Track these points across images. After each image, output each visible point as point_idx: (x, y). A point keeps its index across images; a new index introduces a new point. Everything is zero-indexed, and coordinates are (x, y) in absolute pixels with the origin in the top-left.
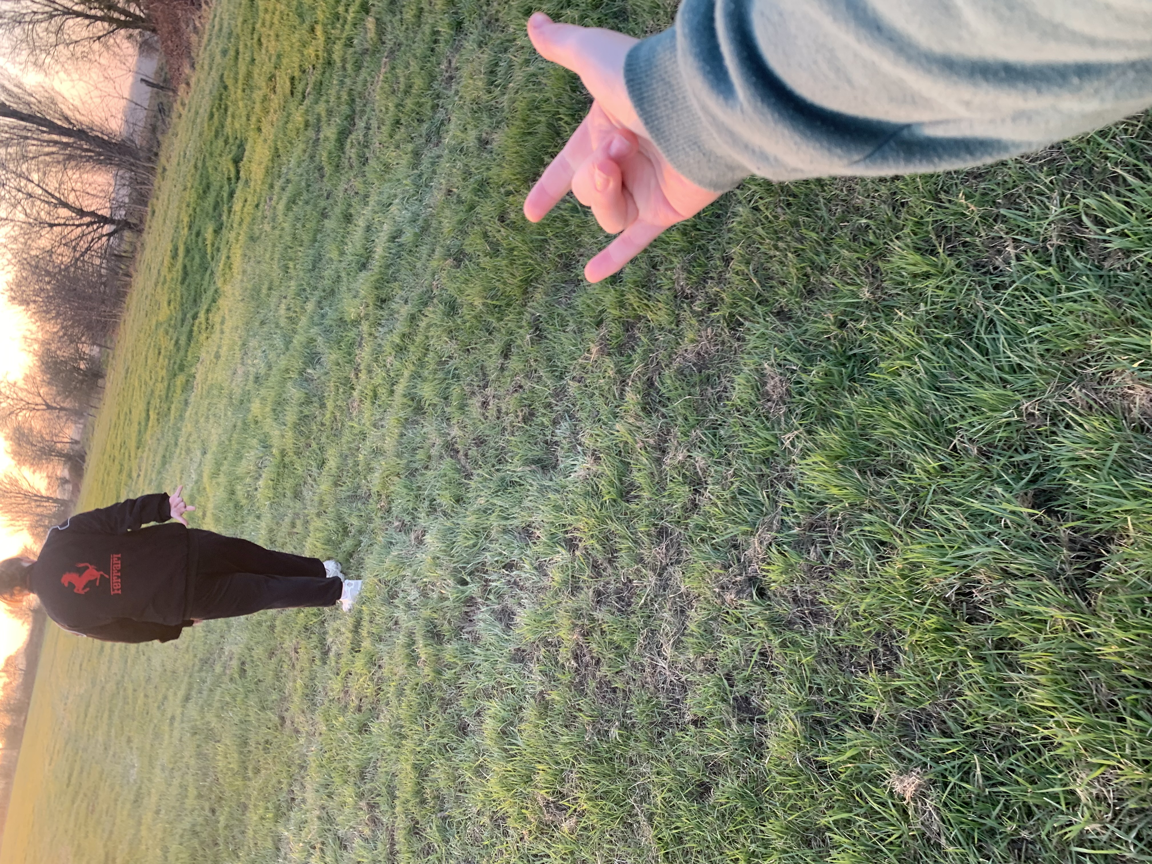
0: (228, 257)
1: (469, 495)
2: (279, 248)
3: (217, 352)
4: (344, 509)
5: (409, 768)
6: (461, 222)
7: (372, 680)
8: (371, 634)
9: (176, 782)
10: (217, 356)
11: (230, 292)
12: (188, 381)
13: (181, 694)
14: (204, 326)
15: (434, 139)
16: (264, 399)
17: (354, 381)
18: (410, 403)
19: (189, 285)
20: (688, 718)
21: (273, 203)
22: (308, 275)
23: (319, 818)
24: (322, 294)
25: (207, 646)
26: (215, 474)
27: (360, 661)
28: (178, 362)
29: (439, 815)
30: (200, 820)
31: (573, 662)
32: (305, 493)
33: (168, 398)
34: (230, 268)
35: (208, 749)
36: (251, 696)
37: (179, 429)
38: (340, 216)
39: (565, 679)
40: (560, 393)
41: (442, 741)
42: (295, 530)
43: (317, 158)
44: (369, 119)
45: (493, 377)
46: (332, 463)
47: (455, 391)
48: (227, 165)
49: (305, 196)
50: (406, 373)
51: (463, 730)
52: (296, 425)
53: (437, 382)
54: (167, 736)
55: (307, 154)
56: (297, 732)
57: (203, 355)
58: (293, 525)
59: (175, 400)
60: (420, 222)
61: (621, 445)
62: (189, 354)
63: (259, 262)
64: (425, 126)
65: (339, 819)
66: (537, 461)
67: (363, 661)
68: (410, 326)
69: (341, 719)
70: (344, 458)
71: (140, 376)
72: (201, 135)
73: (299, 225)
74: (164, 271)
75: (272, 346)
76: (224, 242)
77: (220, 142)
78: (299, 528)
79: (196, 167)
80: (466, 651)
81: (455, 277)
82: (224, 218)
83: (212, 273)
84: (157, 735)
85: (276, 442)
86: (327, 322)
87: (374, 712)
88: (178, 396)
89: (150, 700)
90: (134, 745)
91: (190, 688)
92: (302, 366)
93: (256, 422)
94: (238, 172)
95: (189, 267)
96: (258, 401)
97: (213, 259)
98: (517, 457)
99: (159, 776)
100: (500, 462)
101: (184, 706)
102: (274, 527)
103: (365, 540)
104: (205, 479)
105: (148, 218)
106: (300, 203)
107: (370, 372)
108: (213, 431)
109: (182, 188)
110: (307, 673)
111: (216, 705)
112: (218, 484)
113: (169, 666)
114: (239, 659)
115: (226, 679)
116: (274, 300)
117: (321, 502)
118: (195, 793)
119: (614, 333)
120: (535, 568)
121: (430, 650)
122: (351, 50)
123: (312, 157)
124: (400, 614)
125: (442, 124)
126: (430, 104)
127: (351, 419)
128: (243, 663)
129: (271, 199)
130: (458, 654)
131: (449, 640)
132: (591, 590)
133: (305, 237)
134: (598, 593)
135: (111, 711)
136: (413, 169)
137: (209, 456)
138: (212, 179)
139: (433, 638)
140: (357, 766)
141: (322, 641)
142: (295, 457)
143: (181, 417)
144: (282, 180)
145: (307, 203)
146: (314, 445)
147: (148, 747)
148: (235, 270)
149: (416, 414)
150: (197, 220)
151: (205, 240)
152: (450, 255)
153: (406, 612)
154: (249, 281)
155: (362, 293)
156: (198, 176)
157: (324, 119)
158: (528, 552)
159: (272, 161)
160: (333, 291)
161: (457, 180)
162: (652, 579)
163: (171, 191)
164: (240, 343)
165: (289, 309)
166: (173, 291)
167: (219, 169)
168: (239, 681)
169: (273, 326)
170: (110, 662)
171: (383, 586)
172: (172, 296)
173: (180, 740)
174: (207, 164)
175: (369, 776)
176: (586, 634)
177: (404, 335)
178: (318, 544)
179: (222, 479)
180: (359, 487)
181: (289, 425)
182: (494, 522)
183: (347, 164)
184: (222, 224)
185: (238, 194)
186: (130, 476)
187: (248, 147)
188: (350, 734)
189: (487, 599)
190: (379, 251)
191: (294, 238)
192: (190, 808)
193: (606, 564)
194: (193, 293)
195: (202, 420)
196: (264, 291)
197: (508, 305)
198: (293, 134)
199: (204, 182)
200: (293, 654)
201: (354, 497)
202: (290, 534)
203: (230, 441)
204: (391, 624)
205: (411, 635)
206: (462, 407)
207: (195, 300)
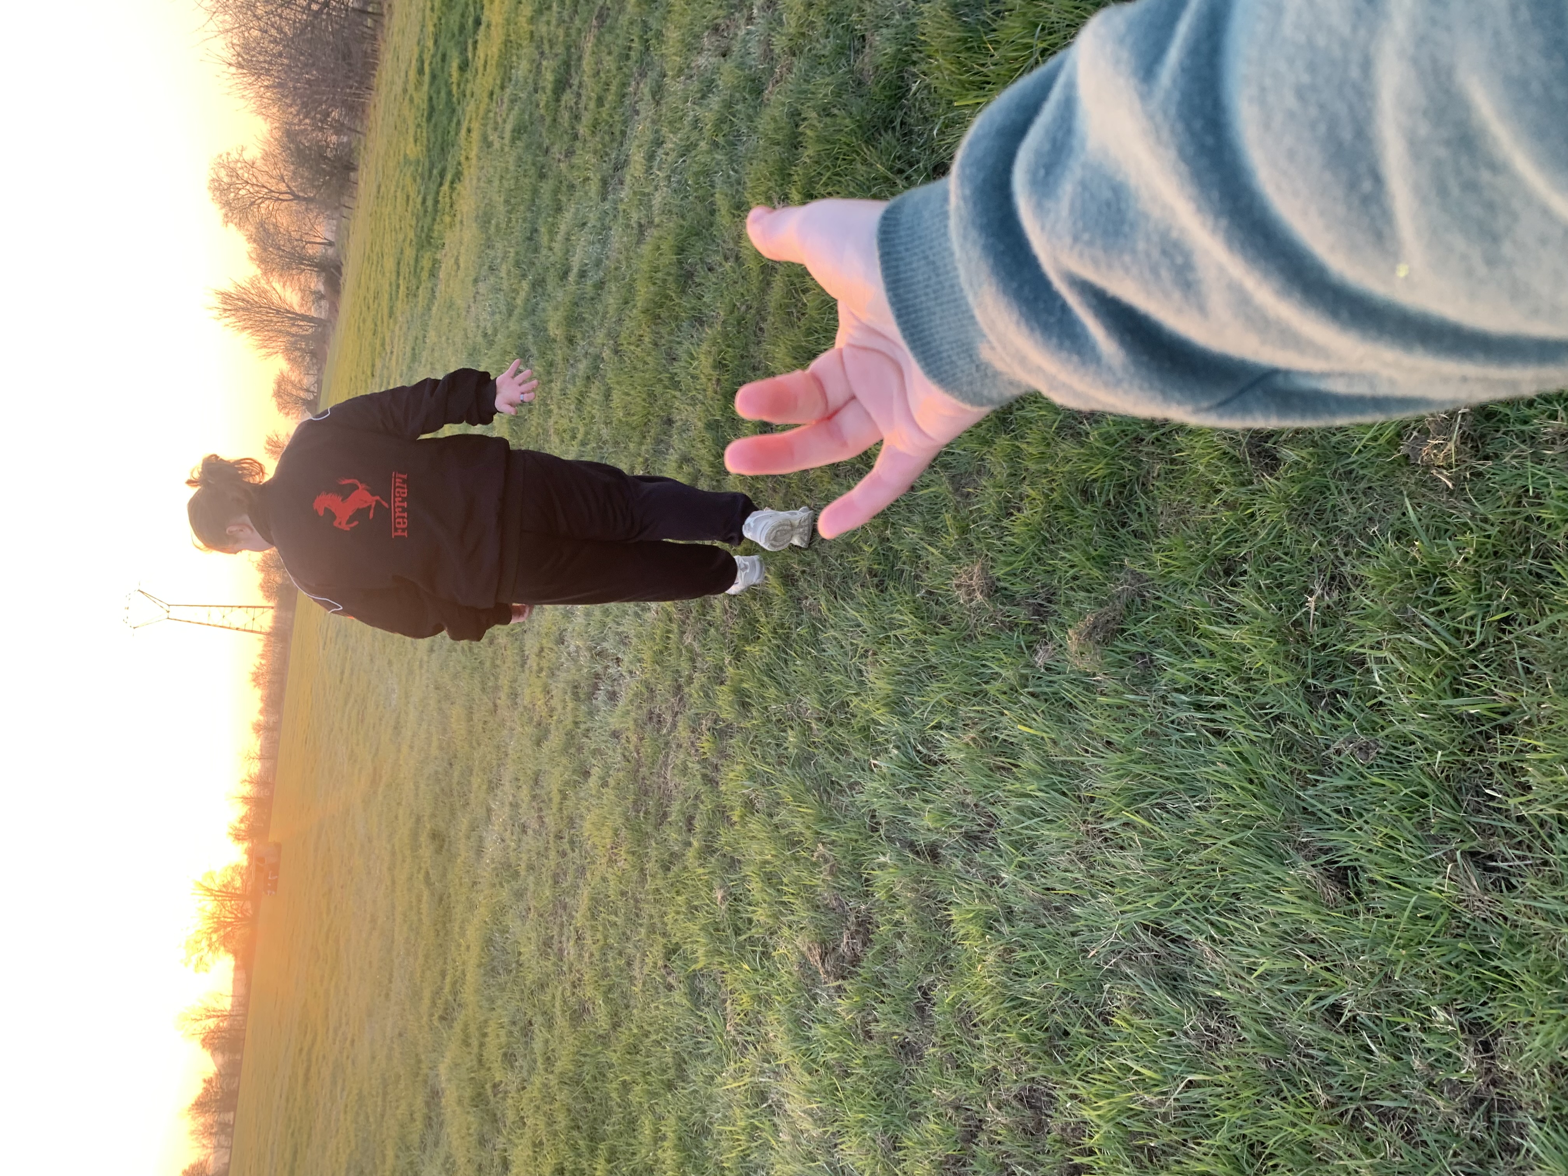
2: (505, 184)
3: (458, 257)
10: (457, 264)
12: (434, 265)
14: (448, 203)
19: (436, 126)
28: (426, 229)
33: (416, 274)
38: (554, 191)
44: (580, 83)
55: (531, 80)
59: (423, 283)
62: (435, 228)
71: (390, 212)
73: (521, 172)
82: (470, 54)
84: (411, 672)
88: (425, 279)
90: (394, 671)
144: (512, 89)
145: (529, 146)
147: (404, 679)
150: (442, 36)
151: (450, 76)
166: (420, 124)
172: (419, 133)
184: (467, 63)
185: (482, 31)
194: (440, 139)
207: (443, 149)
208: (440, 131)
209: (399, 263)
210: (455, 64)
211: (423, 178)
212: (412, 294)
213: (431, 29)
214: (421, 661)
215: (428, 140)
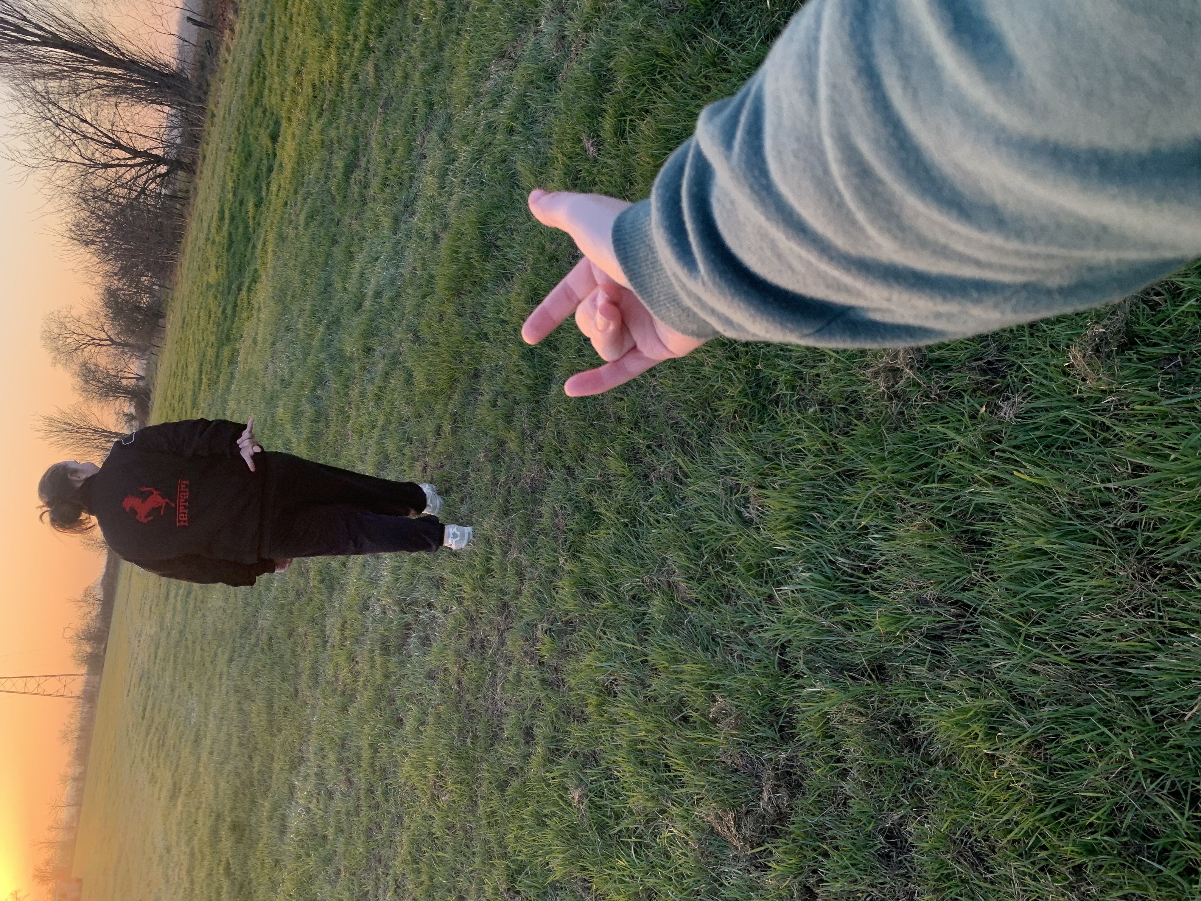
0: (265, 240)
2: (300, 260)
3: (255, 338)
7: (351, 672)
10: (255, 342)
11: (265, 281)
12: (233, 354)
13: (227, 654)
14: (245, 304)
15: (410, 210)
19: (234, 253)
21: (297, 210)
28: (225, 331)
31: (456, 686)
33: (217, 366)
34: (266, 254)
38: (345, 249)
44: (368, 161)
45: (430, 449)
48: (265, 138)
55: (322, 174)
57: (245, 336)
59: (223, 370)
62: (234, 327)
64: (404, 194)
65: (328, 777)
68: (384, 381)
69: (332, 699)
72: (242, 97)
73: (315, 245)
74: (213, 231)
75: (294, 354)
76: (263, 220)
77: (260, 112)
79: (239, 130)
80: (403, 664)
82: (264, 194)
83: (254, 247)
84: (211, 687)
87: (351, 698)
88: (225, 367)
89: (206, 654)
90: (194, 691)
91: (234, 652)
92: (314, 385)
94: (275, 150)
95: (234, 235)
97: (254, 232)
99: (212, 723)
105: (200, 162)
106: (317, 223)
121: (382, 659)
122: (356, 86)
126: (408, 174)
129: (295, 204)
130: (398, 665)
131: (394, 654)
133: (319, 258)
136: (393, 233)
138: (253, 148)
139: (384, 650)
141: (323, 631)
143: (228, 389)
144: (304, 190)
145: (322, 223)
147: (204, 695)
148: (269, 260)
150: (241, 187)
151: (247, 212)
152: (411, 331)
153: (372, 623)
154: (278, 280)
155: (356, 335)
156: (240, 141)
160: (338, 320)
163: (218, 143)
164: (270, 339)
165: (305, 325)
166: (221, 256)
167: (259, 141)
169: (294, 336)
172: (220, 262)
173: (227, 695)
174: (249, 131)
176: (462, 669)
177: (380, 387)
183: (351, 198)
184: (262, 198)
185: (274, 173)
187: (281, 131)
191: (311, 255)
192: (234, 753)
194: (238, 262)
196: (289, 297)
198: (313, 146)
199: (246, 149)
200: (304, 638)
205: (373, 643)
207: (240, 270)
208: (238, 256)
209: (201, 365)
211: (223, 295)
212: (213, 383)
213: (231, 184)
214: (221, 674)
215: (228, 265)
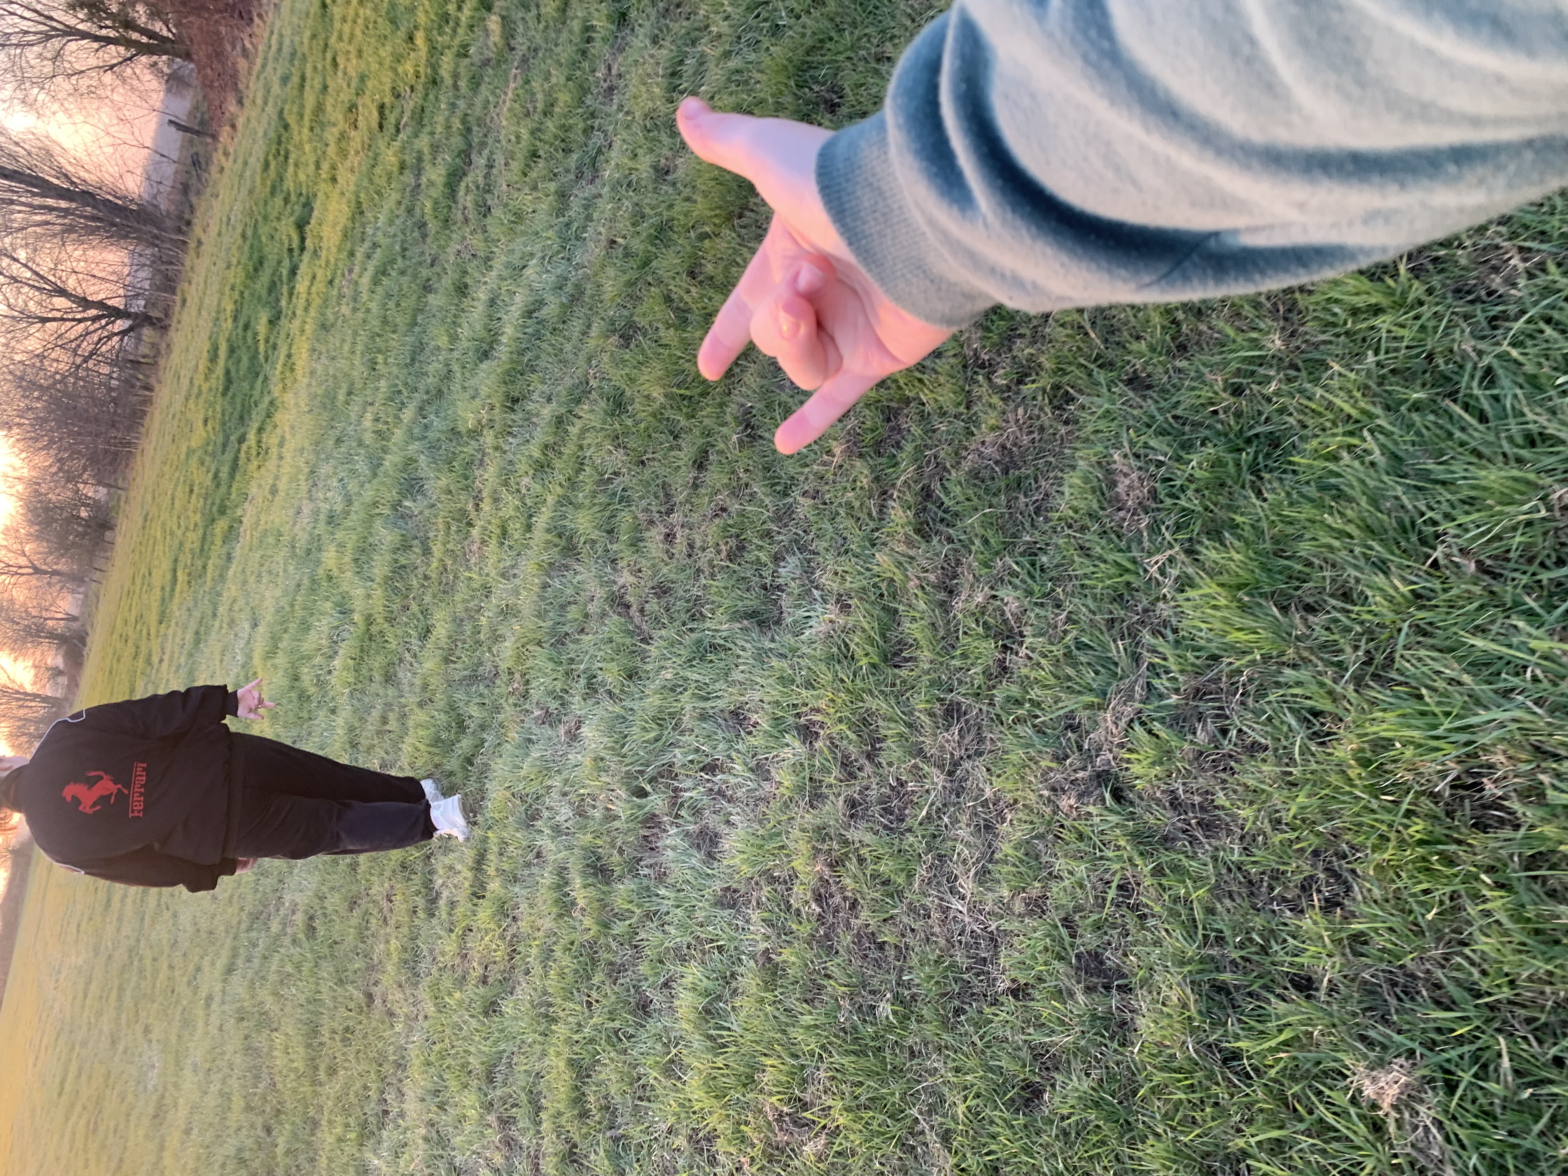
0: (289, 356)
1: (649, 667)
2: (363, 338)
3: (274, 485)
4: (459, 696)
5: (562, 1065)
6: (631, 284)
7: (502, 937)
8: (501, 872)
9: (214, 1088)
10: (274, 491)
11: (292, 402)
12: (231, 527)
13: (222, 963)
14: (254, 452)
15: (588, 174)
16: (341, 545)
17: (473, 515)
18: (557, 540)
19: (234, 397)
20: (1003, 985)
21: (354, 276)
22: (405, 371)
23: (426, 1139)
24: (425, 397)
25: (259, 896)
26: (270, 654)
27: (485, 913)
28: (218, 501)
29: (608, 1134)
30: (249, 1143)
31: (814, 906)
32: (401, 675)
33: (203, 551)
34: (292, 370)
35: (261, 1040)
36: (324, 964)
37: (219, 595)
38: (451, 288)
39: (804, 930)
40: (784, 516)
41: (611, 1025)
42: (387, 727)
43: (418, 211)
44: (492, 153)
45: (681, 498)
46: (441, 631)
47: (625, 519)
48: (287, 229)
49: (400, 263)
50: (551, 500)
51: (644, 1008)
52: (387, 579)
53: (596, 509)
54: (201, 1024)
55: (403, 207)
56: (391, 1014)
57: (254, 490)
58: (384, 720)
59: (214, 555)
60: (569, 288)
61: (884, 586)
62: (233, 489)
63: (333, 358)
64: (575, 156)
65: (457, 1141)
66: (752, 615)
67: (489, 912)
68: (555, 433)
69: (457, 995)
70: (458, 622)
71: (164, 524)
72: (251, 192)
73: (391, 304)
74: (199, 379)
75: (353, 471)
76: (283, 336)
77: (279, 201)
78: (393, 725)
79: (244, 236)
80: (647, 892)
81: (623, 361)
82: (283, 303)
83: (266, 378)
84: (187, 1023)
85: (358, 605)
86: (432, 435)
87: (507, 985)
88: (217, 549)
89: (177, 973)
90: (154, 1036)
91: (235, 955)
92: (397, 497)
93: (330, 578)
94: (303, 240)
95: (233, 373)
96: (332, 548)
97: (266, 360)
98: (721, 610)
99: (189, 1081)
100: (693, 618)
101: (225, 981)
102: (357, 724)
103: (490, 738)
104: (257, 660)
105: (177, 308)
106: (394, 274)
107: (496, 500)
108: (268, 594)
109: (224, 265)
110: (405, 930)
111: (273, 977)
112: (275, 667)
113: (204, 924)
114: (306, 912)
115: (287, 941)
116: (355, 409)
117: (425, 687)
118: (242, 1103)
119: (869, 424)
120: (751, 770)
121: (592, 892)
122: (467, 61)
123: (410, 211)
124: (545, 843)
125: (599, 151)
126: (581, 125)
127: (469, 569)
128: (311, 918)
129: (351, 271)
130: (635, 897)
131: (620, 878)
132: (841, 799)
133: (400, 320)
134: (852, 804)
135: (121, 989)
136: (557, 217)
137: (261, 629)
138: (266, 250)
139: (595, 875)
140: (483, 1063)
141: (428, 884)
142: (386, 625)
143: (222, 578)
144: (367, 244)
145: (403, 273)
146: (414, 607)
147: (174, 1040)
148: (299, 372)
149: (565, 556)
150: (246, 306)
151: (256, 334)
152: (614, 331)
153: (553, 839)
154: (320, 385)
155: (484, 390)
156: (246, 248)
157: (427, 157)
158: (740, 747)
159: (353, 219)
160: (440, 393)
161: (623, 225)
162: (938, 779)
163: (209, 270)
164: (306, 470)
165: (377, 420)
166: (212, 405)
167: (277, 237)
168: (306, 944)
169: (354, 444)
170: (120, 919)
171: (518, 802)
172: (210, 413)
173: (221, 1029)
174: (260, 231)
175: (499, 1078)
176: (835, 864)
177: (546, 446)
178: (422, 747)
179: (281, 660)
180: (481, 664)
181: (378, 580)
182: (687, 703)
183: (460, 216)
184: (280, 312)
185: (303, 269)
186: (148, 661)
187: (317, 205)
188: (472, 1016)
189: (677, 816)
190: (509, 332)
191: (385, 321)
192: (235, 1126)
193: (863, 761)
194: (239, 408)
195: (252, 579)
196: (341, 397)
197: (704, 394)
198: (383, 182)
199: (256, 256)
200: (385, 904)
201: (474, 678)
202: (379, 733)
203: (292, 606)
204: (530, 857)
205: (562, 871)
206: (636, 543)
207: (242, 418)
208: (238, 400)
209: (176, 561)
210: (262, 327)
211: (213, 455)
212: (196, 576)
213: (230, 307)
214: (209, 998)
215: (223, 414)
